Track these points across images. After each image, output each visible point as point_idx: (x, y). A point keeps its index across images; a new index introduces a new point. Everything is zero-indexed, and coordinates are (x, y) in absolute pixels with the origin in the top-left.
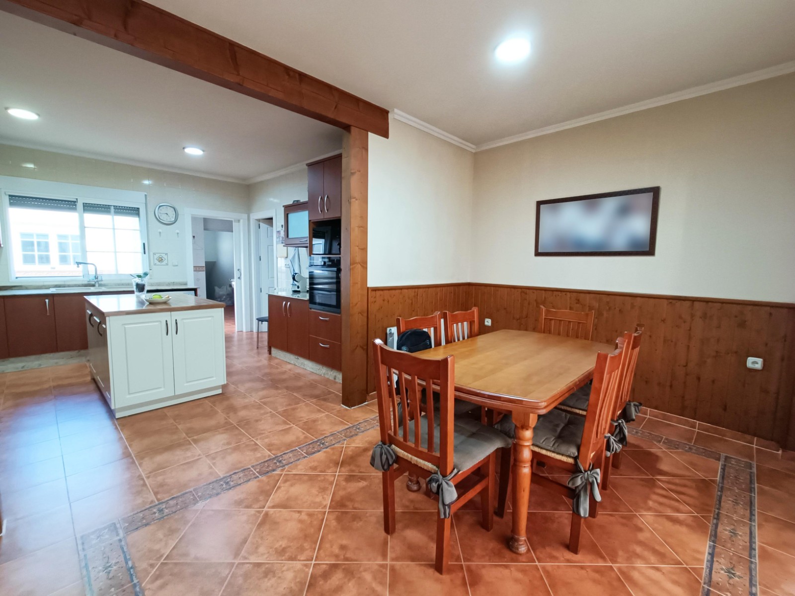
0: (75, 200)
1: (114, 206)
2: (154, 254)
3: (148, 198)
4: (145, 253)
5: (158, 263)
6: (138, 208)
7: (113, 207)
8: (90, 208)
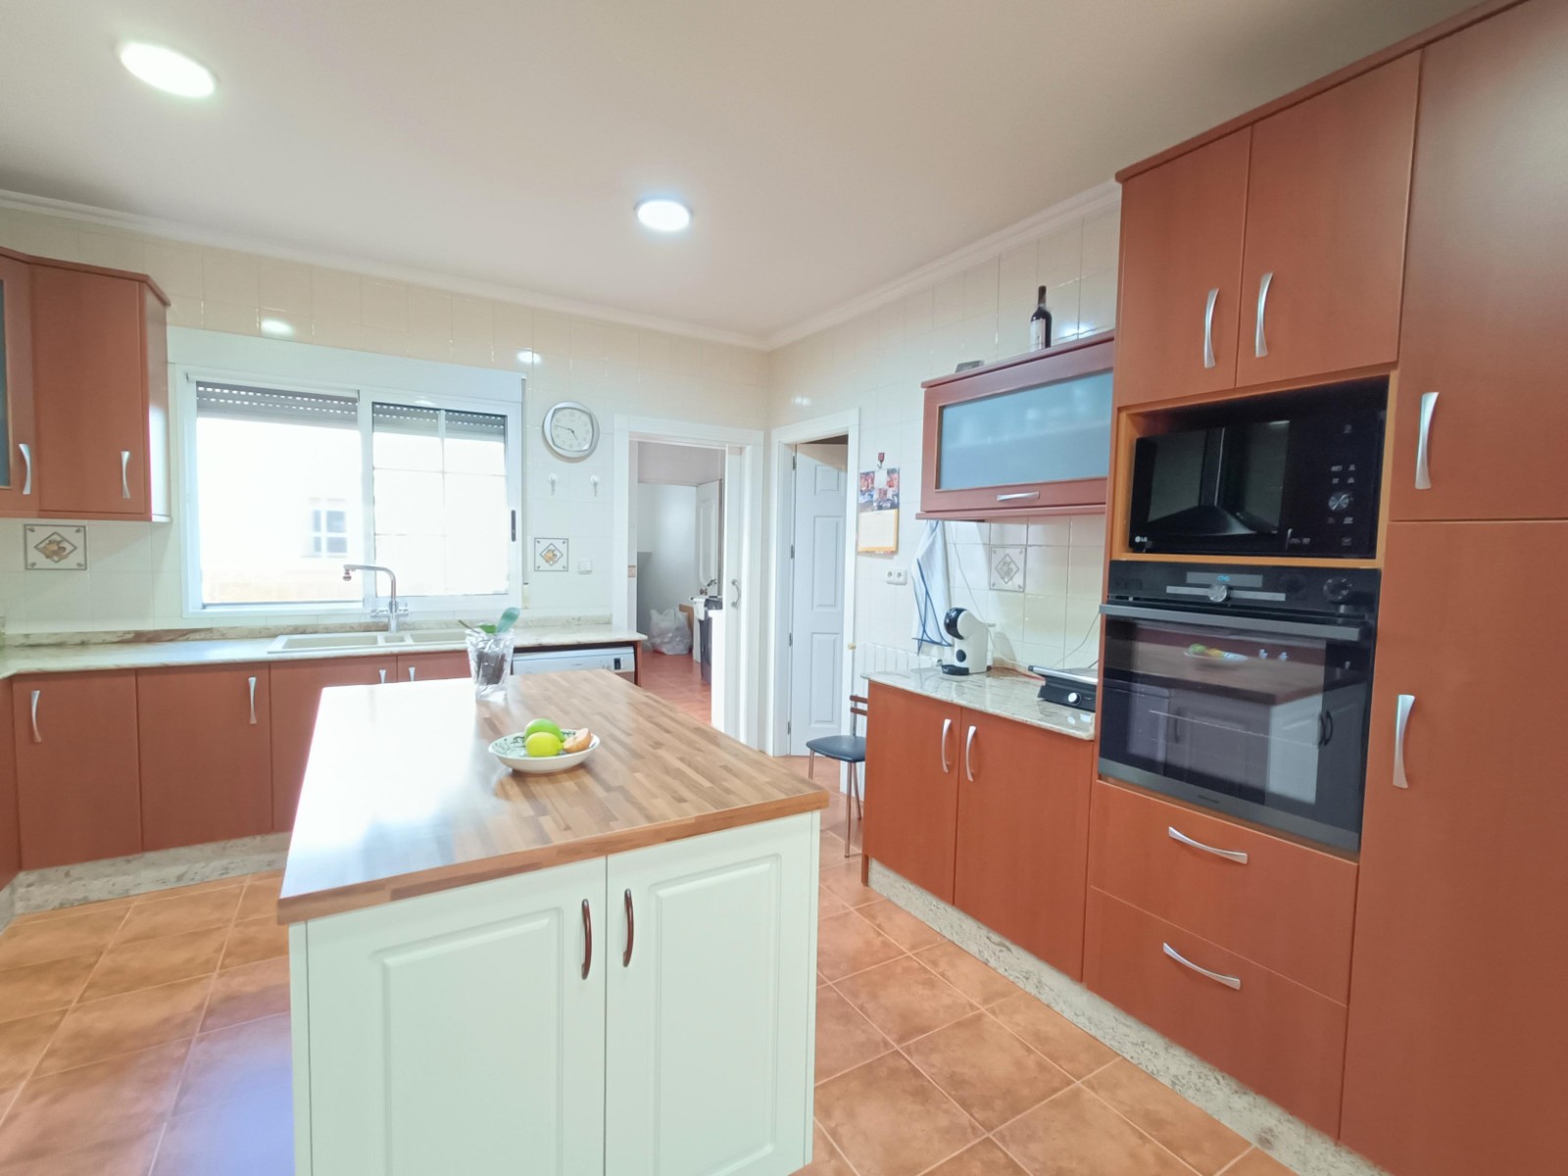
0: (355, 395)
1: (447, 411)
2: (537, 540)
3: (529, 389)
4: (514, 538)
5: (544, 566)
6: (504, 417)
7: (443, 413)
8: (388, 414)
